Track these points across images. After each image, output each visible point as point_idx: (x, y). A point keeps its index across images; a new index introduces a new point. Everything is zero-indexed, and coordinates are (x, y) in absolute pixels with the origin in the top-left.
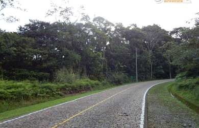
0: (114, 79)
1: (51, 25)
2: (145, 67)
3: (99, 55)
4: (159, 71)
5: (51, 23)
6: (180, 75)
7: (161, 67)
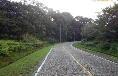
0: (51, 41)
1: (11, 3)
2: (64, 35)
3: (43, 27)
4: (70, 37)
5: (11, 1)
6: (83, 40)
7: (71, 35)
